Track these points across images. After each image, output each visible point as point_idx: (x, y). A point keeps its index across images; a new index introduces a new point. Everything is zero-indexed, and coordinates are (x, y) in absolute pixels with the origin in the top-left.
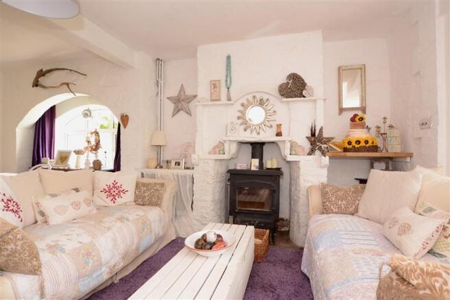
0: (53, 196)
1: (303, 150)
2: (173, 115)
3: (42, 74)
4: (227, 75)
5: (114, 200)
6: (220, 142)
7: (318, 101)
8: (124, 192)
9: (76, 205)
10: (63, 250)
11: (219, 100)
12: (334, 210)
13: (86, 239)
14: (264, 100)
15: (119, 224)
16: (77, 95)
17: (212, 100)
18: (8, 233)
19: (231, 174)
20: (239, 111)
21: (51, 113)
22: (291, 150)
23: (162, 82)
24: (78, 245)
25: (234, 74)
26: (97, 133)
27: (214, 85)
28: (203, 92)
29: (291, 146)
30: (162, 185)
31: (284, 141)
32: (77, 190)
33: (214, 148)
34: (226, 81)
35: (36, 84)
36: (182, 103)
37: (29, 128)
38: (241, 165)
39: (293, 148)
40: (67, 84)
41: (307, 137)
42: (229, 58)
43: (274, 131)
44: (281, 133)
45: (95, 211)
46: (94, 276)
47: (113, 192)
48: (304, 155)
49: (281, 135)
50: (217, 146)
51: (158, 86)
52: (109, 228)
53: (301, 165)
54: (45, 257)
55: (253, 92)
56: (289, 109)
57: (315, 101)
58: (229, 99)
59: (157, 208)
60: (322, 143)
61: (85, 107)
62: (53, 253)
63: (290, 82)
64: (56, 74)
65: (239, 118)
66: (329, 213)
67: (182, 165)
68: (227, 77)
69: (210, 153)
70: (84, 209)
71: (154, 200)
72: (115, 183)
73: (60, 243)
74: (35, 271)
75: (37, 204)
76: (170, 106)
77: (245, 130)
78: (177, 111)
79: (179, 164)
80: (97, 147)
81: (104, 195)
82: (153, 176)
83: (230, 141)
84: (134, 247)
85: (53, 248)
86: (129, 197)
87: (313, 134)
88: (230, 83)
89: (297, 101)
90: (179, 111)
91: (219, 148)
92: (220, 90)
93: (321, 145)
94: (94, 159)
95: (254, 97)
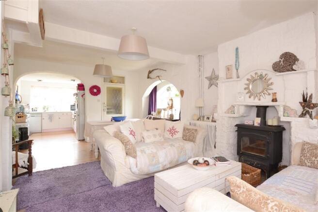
0: (148, 131)
1: (296, 112)
2: (209, 88)
3: (150, 72)
4: (236, 60)
5: (172, 136)
6: (232, 106)
7: (308, 72)
8: (177, 132)
9: (155, 136)
10: (145, 153)
11: (231, 78)
12: (308, 164)
13: (155, 151)
14: (264, 75)
15: (170, 147)
16: (162, 81)
17: (227, 78)
18: (128, 142)
19: (238, 127)
20: (245, 84)
21: (155, 90)
22: (284, 112)
23: (202, 68)
24: (151, 152)
25: (241, 60)
26: (172, 100)
27: (228, 69)
28: (222, 74)
29: (284, 109)
30: (196, 130)
31: (279, 106)
32: (157, 129)
33: (228, 109)
34: (236, 65)
35: (148, 77)
36: (213, 80)
37: (147, 98)
38: (248, 122)
39: (286, 112)
40: (159, 77)
41: (300, 103)
42: (237, 49)
43: (271, 98)
44: (276, 99)
45: (163, 140)
46: (156, 167)
47: (172, 131)
48: (296, 117)
49: (276, 101)
50: (230, 108)
51: (200, 71)
52: (165, 148)
53: (293, 125)
54: (139, 153)
55: (255, 70)
56: (284, 80)
57: (306, 72)
58: (238, 77)
59: (192, 143)
60: (309, 108)
61: (168, 86)
62: (142, 153)
63: (282, 60)
64: (155, 71)
65: (245, 89)
66: (304, 166)
67: (211, 119)
68: (236, 62)
69: (225, 113)
70: (158, 139)
71: (191, 138)
72: (173, 127)
73: (145, 150)
74: (135, 157)
75: (142, 133)
76: (207, 82)
77: (250, 97)
78: (211, 85)
79: (209, 119)
80: (171, 107)
81: (168, 133)
82: (195, 125)
83: (239, 105)
84: (175, 160)
85: (143, 151)
86: (179, 135)
87: (305, 100)
88: (239, 66)
89: (289, 74)
90: (212, 85)
91: (232, 110)
92: (232, 71)
93: (308, 109)
94: (171, 113)
95: (256, 74)
